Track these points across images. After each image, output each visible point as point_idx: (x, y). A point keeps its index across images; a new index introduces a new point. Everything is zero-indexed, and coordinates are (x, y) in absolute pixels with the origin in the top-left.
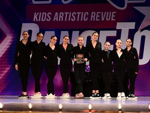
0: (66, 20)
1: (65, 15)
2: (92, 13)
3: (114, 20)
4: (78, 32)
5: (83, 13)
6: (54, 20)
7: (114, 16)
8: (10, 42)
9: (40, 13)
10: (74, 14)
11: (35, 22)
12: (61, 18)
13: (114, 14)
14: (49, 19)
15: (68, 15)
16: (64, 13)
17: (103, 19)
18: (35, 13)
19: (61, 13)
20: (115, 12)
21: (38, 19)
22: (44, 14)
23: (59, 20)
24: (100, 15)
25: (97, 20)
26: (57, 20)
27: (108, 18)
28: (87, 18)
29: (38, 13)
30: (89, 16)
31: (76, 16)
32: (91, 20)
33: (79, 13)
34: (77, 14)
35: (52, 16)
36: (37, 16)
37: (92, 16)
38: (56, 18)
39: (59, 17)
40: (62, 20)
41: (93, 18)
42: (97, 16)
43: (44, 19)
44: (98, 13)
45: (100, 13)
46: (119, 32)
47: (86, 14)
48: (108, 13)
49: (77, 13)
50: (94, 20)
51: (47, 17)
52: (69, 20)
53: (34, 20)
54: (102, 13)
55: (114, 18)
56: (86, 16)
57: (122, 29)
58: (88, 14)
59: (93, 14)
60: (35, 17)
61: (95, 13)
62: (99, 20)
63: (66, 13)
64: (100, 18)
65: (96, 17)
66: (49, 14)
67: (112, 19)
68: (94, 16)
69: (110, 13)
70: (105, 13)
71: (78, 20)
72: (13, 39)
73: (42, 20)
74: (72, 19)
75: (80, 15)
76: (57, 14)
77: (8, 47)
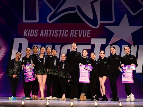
0: (50, 36)
1: (49, 32)
2: (72, 30)
3: (89, 36)
4: (60, 46)
5: (64, 30)
6: (40, 36)
7: (89, 33)
8: (4, 53)
9: (29, 30)
10: (57, 31)
11: (25, 37)
12: (46, 34)
13: (89, 32)
14: (36, 35)
15: (52, 32)
16: (49, 30)
17: (80, 36)
18: (25, 30)
19: (46, 30)
20: (90, 30)
21: (27, 35)
22: (32, 31)
23: (45, 36)
24: (78, 32)
25: (75, 36)
26: (43, 36)
27: (84, 35)
28: (67, 35)
29: (27, 30)
30: (69, 33)
31: (58, 33)
32: (71, 36)
33: (61, 31)
34: (59, 32)
35: (39, 33)
36: (27, 33)
37: (71, 33)
38: (42, 34)
39: (44, 33)
40: (47, 36)
41: (72, 34)
42: (76, 33)
43: (32, 35)
44: (76, 30)
45: (78, 30)
46: (93, 46)
47: (67, 31)
48: (84, 30)
49: (59, 30)
50: (73, 36)
51: (35, 33)
52: (53, 36)
53: (24, 36)
54: (80, 30)
55: (89, 35)
56: (67, 33)
57: (96, 44)
58: (68, 32)
59: (72, 32)
60: (25, 33)
61: (73, 31)
62: (77, 36)
63: (51, 30)
64: (78, 35)
65: (74, 33)
66: (37, 31)
67: (88, 36)
68: (73, 33)
69: (86, 30)
70: (82, 30)
71: (60, 36)
72: (6, 51)
73: (31, 36)
74: (55, 35)
75: (62, 32)
76: (42, 31)
77: (2, 57)
